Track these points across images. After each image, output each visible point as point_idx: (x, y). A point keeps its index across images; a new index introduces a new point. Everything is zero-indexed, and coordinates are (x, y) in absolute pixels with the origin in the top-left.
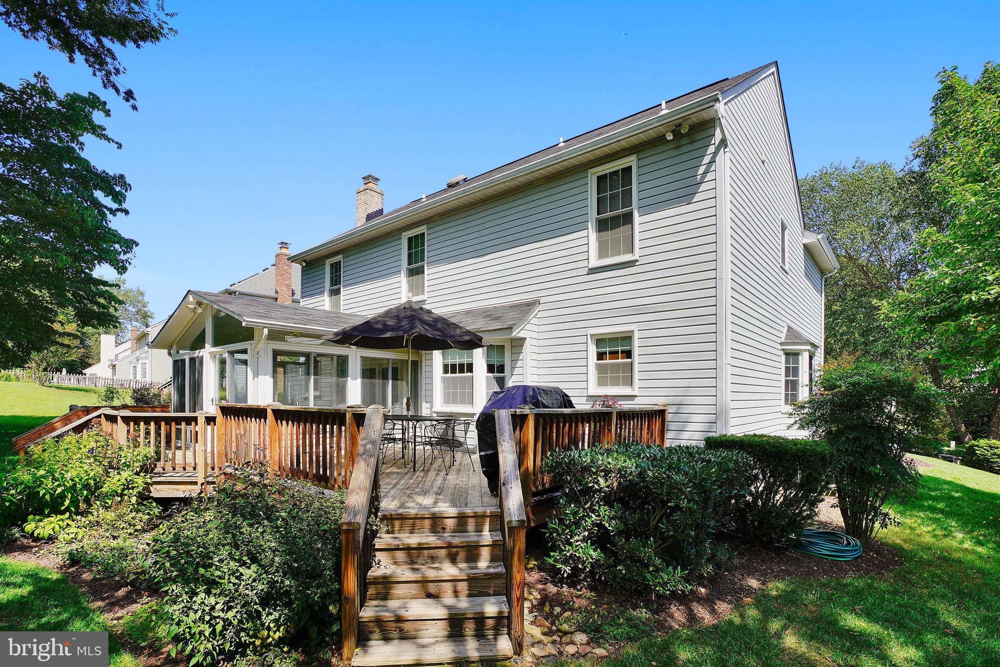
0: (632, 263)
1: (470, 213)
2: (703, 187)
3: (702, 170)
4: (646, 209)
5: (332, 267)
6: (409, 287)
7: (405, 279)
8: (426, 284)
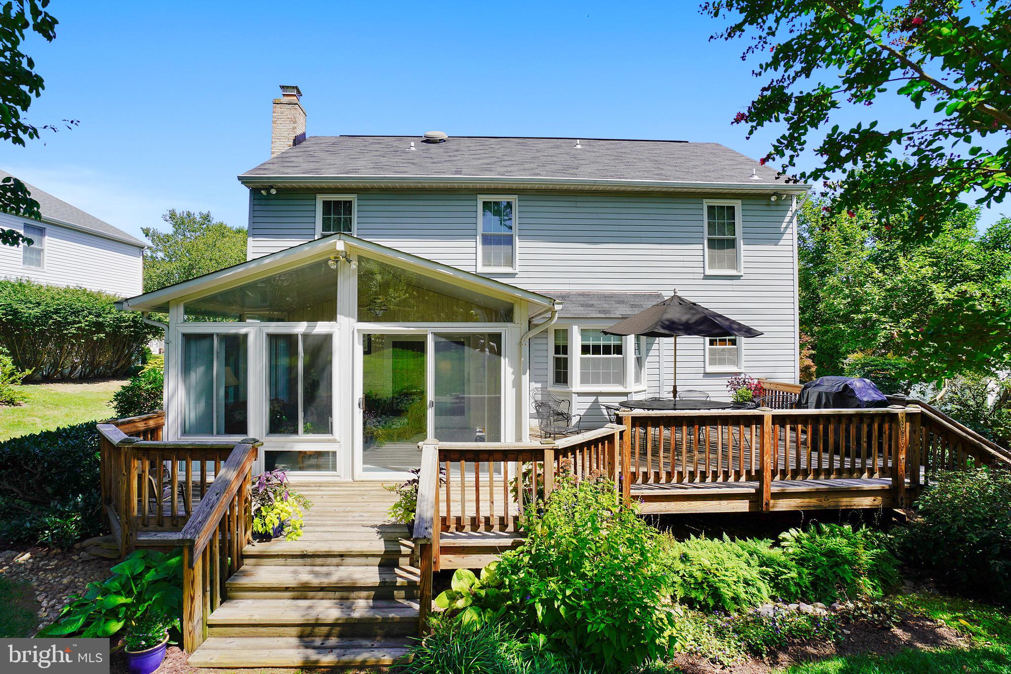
0: (738, 277)
1: (578, 199)
2: (785, 236)
3: (784, 225)
4: (749, 241)
5: (326, 204)
6: (484, 254)
7: (480, 247)
8: (518, 256)
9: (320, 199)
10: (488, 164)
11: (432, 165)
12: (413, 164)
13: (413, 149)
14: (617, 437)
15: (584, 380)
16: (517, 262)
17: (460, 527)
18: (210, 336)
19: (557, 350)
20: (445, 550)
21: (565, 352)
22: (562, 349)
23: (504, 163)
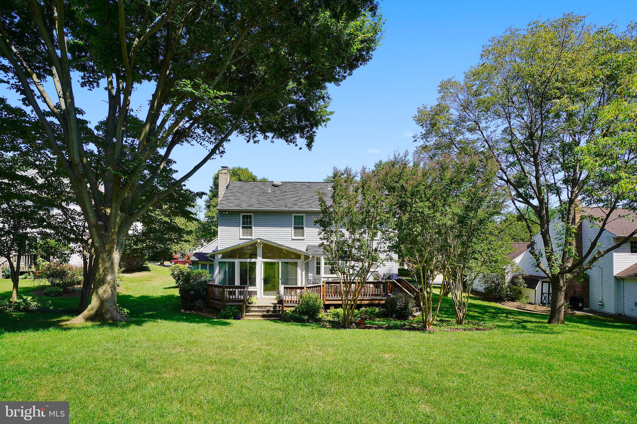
5: (244, 216)
6: (295, 233)
7: (293, 230)
8: (305, 234)
9: (241, 214)
10: (296, 201)
11: (277, 202)
12: (271, 201)
13: (270, 191)
14: (322, 286)
15: (325, 273)
16: (305, 235)
17: (288, 302)
18: (225, 262)
19: (317, 263)
20: (285, 306)
21: (319, 265)
22: (318, 263)
23: (301, 200)
